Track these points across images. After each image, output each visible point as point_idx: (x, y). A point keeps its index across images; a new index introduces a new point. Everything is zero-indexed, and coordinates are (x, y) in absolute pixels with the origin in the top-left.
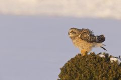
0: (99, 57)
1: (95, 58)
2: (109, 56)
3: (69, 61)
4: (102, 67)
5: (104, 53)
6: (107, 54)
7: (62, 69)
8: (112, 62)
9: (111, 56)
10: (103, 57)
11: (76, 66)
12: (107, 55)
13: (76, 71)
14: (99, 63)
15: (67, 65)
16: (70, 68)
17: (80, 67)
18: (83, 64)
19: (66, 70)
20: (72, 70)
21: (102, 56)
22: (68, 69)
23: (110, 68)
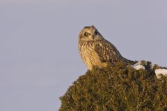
0: (134, 71)
1: (126, 72)
2: (152, 67)
3: (75, 83)
4: (140, 89)
5: (143, 62)
6: (149, 63)
7: (63, 99)
8: (159, 77)
9: (156, 67)
10: (142, 69)
11: (90, 91)
12: (148, 65)
13: (92, 101)
14: (133, 82)
15: (72, 90)
16: (79, 95)
17: (99, 93)
18: (103, 86)
19: (71, 100)
20: (83, 99)
21: (138, 67)
22: (75, 99)
23: (155, 89)
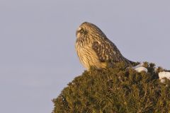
0: (135, 73)
1: (127, 74)
2: (156, 70)
3: (70, 84)
4: (142, 94)
5: (145, 63)
6: (152, 65)
7: (56, 101)
8: (162, 81)
9: (160, 70)
10: (144, 72)
11: (86, 94)
12: (150, 67)
13: (88, 104)
14: (134, 86)
15: (67, 92)
16: (74, 97)
17: (96, 96)
18: (101, 88)
19: (65, 103)
20: (79, 103)
21: (140, 69)
22: (70, 101)
23: (158, 94)
